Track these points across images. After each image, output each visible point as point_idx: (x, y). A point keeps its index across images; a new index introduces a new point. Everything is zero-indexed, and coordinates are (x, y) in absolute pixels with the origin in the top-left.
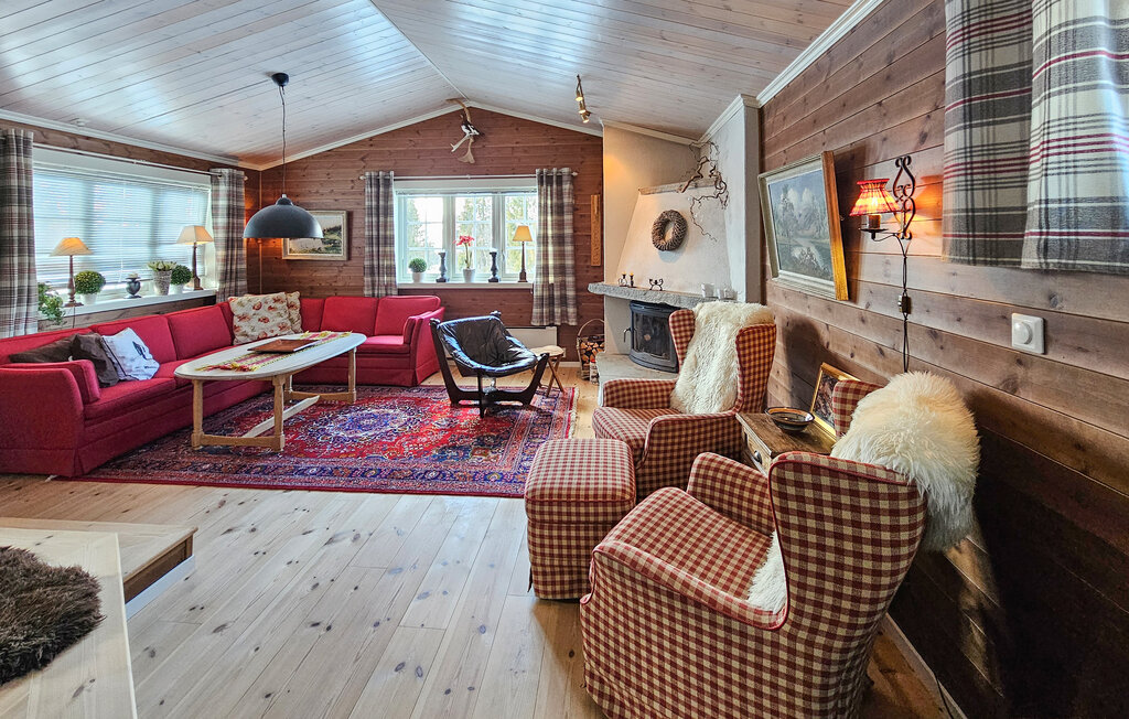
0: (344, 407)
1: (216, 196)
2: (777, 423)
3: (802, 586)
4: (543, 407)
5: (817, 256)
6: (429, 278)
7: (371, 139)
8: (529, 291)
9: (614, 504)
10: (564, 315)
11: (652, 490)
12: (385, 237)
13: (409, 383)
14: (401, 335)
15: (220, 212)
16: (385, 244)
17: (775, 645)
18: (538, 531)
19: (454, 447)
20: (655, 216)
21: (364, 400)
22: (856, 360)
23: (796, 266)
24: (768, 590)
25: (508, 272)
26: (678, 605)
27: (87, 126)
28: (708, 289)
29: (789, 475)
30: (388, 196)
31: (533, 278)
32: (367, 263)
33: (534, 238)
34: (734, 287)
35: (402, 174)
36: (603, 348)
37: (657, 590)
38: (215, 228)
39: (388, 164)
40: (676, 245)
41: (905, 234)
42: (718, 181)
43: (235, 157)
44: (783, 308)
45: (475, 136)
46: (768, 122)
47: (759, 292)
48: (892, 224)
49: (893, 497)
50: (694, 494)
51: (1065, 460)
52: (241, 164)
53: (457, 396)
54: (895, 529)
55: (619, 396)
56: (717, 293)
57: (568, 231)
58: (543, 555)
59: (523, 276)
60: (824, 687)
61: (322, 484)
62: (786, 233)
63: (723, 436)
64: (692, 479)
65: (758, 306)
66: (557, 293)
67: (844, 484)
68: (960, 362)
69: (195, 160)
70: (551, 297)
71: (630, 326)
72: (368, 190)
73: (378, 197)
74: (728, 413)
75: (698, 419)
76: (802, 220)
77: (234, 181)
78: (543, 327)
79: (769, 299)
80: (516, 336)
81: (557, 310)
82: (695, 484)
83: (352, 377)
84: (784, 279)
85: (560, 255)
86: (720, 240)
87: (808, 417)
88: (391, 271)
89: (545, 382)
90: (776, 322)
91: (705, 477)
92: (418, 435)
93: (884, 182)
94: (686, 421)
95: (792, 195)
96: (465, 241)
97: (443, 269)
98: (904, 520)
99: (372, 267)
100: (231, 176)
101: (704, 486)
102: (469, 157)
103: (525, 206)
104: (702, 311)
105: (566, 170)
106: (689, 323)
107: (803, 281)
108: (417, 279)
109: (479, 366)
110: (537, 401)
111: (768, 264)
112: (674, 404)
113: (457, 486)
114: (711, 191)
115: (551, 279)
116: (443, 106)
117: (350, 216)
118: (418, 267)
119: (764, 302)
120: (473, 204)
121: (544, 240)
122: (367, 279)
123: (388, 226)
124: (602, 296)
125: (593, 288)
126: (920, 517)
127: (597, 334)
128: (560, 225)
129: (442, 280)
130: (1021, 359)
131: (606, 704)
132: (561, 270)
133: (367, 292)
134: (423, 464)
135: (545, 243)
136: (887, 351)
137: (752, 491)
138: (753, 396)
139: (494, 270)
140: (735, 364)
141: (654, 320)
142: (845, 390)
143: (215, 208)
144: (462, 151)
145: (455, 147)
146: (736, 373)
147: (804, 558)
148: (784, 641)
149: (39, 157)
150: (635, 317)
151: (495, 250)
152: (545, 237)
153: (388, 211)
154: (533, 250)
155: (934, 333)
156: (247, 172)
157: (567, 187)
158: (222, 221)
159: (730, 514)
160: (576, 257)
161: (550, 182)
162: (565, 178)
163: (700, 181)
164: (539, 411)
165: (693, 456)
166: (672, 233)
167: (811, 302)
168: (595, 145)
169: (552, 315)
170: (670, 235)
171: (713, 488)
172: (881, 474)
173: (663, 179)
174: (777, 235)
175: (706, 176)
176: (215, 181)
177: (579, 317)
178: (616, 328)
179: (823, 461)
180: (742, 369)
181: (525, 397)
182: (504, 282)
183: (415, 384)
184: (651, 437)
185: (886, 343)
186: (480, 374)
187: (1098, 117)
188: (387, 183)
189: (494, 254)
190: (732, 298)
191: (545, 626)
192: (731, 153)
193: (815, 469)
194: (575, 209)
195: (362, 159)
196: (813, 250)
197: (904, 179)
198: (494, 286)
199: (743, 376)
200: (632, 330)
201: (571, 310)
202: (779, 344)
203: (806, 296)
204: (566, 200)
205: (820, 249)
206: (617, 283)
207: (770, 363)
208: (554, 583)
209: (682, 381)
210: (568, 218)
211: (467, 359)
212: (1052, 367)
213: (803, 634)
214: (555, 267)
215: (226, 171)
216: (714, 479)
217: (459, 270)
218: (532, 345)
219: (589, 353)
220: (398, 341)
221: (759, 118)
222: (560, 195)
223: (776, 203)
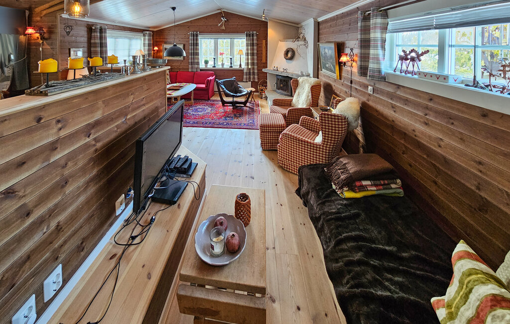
0: (191, 106)
1: (144, 40)
2: (321, 109)
3: (325, 136)
4: (251, 106)
5: (332, 67)
6: (210, 65)
7: (191, 21)
8: (242, 70)
9: (282, 127)
10: (254, 78)
11: (290, 125)
12: (196, 53)
13: (207, 98)
14: (204, 84)
15: (146, 45)
16: (196, 55)
17: (320, 148)
18: (263, 134)
19: (228, 117)
20: (285, 49)
21: (196, 103)
22: (341, 94)
23: (327, 69)
24: (319, 139)
25: (235, 64)
26: (300, 142)
27: (118, 23)
28: (302, 72)
29: (323, 116)
30: (197, 40)
31: (244, 66)
32: (190, 61)
33: (244, 54)
34: (309, 72)
35: (202, 32)
36: (266, 89)
37: (296, 140)
38: (144, 50)
39: (196, 29)
40: (292, 58)
41: (352, 66)
42: (305, 40)
43: (149, 28)
44: (323, 79)
45: (225, 21)
46: (321, 27)
47: (316, 75)
48: (349, 64)
49: (342, 119)
50: (301, 125)
51: (375, 114)
52: (150, 29)
53: (224, 103)
54: (342, 125)
55: (276, 103)
56: (304, 74)
57: (255, 52)
58: (264, 139)
59: (240, 65)
60: (329, 155)
61: (196, 125)
62: (325, 60)
63: (307, 112)
64: (300, 122)
65: (316, 79)
66: (251, 71)
67: (333, 117)
68: (361, 95)
69: (139, 29)
70: (250, 72)
71: (276, 82)
72: (190, 37)
73: (194, 40)
74: (308, 107)
75: (299, 109)
76: (329, 58)
77: (149, 35)
78: (247, 82)
79: (319, 77)
80: (241, 84)
81: (252, 77)
82: (301, 123)
83: (192, 97)
84: (324, 72)
85: (253, 59)
86: (305, 58)
87: (329, 108)
88: (198, 63)
89: (250, 99)
90: (322, 83)
91: (303, 121)
92: (216, 114)
93: (347, 54)
94: (296, 109)
95: (326, 51)
96: (222, 54)
97: (214, 63)
98: (343, 123)
99: (192, 62)
100: (149, 34)
101: (303, 123)
102: (223, 27)
103: (241, 43)
104: (300, 80)
105: (255, 32)
106: (297, 83)
107: (329, 73)
108: (206, 66)
109: (233, 94)
110: (248, 104)
111: (319, 66)
112: (292, 105)
113: (233, 126)
114: (303, 43)
115: (250, 67)
116: (215, 11)
117: (184, 45)
118: (206, 62)
119: (318, 78)
120: (224, 42)
121: (247, 54)
122: (190, 66)
123: (197, 49)
124: (267, 73)
125: (264, 70)
126: (346, 123)
127: (264, 84)
128: (253, 49)
129: (214, 67)
130: (370, 95)
131: (283, 166)
132: (253, 64)
133: (190, 70)
134: (221, 121)
135: (248, 55)
136: (347, 92)
137: (315, 124)
138: (314, 103)
139: (231, 63)
140: (310, 95)
141: (284, 81)
142: (337, 101)
143: (144, 44)
144: (222, 25)
145: (219, 25)
146: (310, 97)
147: (325, 131)
148: (321, 147)
149: (109, 33)
150: (278, 79)
151: (231, 57)
152: (248, 53)
153: (197, 44)
154: (244, 57)
155: (356, 89)
156: (153, 31)
157: (255, 38)
158: (147, 48)
159: (312, 130)
160: (257, 60)
161: (250, 36)
162: (255, 35)
163: (299, 39)
164: (249, 107)
165: (301, 116)
166: (290, 55)
167: (331, 79)
168: (265, 25)
169: (250, 78)
170: (289, 55)
171: (305, 124)
172: (340, 115)
173: (286, 38)
174: (322, 60)
175: (301, 37)
176: (144, 35)
177: (258, 79)
178: (271, 83)
179: (329, 113)
180: (312, 96)
181: (245, 103)
182: (234, 67)
183: (209, 99)
184: (288, 113)
185: (347, 91)
186: (233, 96)
187: (378, 55)
188: (197, 36)
189: (231, 59)
190: (308, 76)
191: (266, 155)
192: (309, 32)
193: (328, 115)
194: (257, 45)
195: (188, 27)
196: (331, 66)
197: (352, 54)
198: (231, 69)
199: (312, 98)
200: (277, 83)
201: (256, 77)
202: (322, 89)
203: (329, 77)
204: (255, 42)
205: (333, 65)
206: (272, 69)
207: (319, 94)
208: (267, 146)
209: (295, 99)
210: (255, 47)
211: (229, 92)
212: (374, 96)
213: (325, 145)
214: (251, 63)
215: (148, 32)
216: (306, 122)
217: (220, 63)
218: (246, 88)
219: (262, 90)
220: (203, 86)
221: (318, 25)
222: (253, 40)
223: (322, 51)
